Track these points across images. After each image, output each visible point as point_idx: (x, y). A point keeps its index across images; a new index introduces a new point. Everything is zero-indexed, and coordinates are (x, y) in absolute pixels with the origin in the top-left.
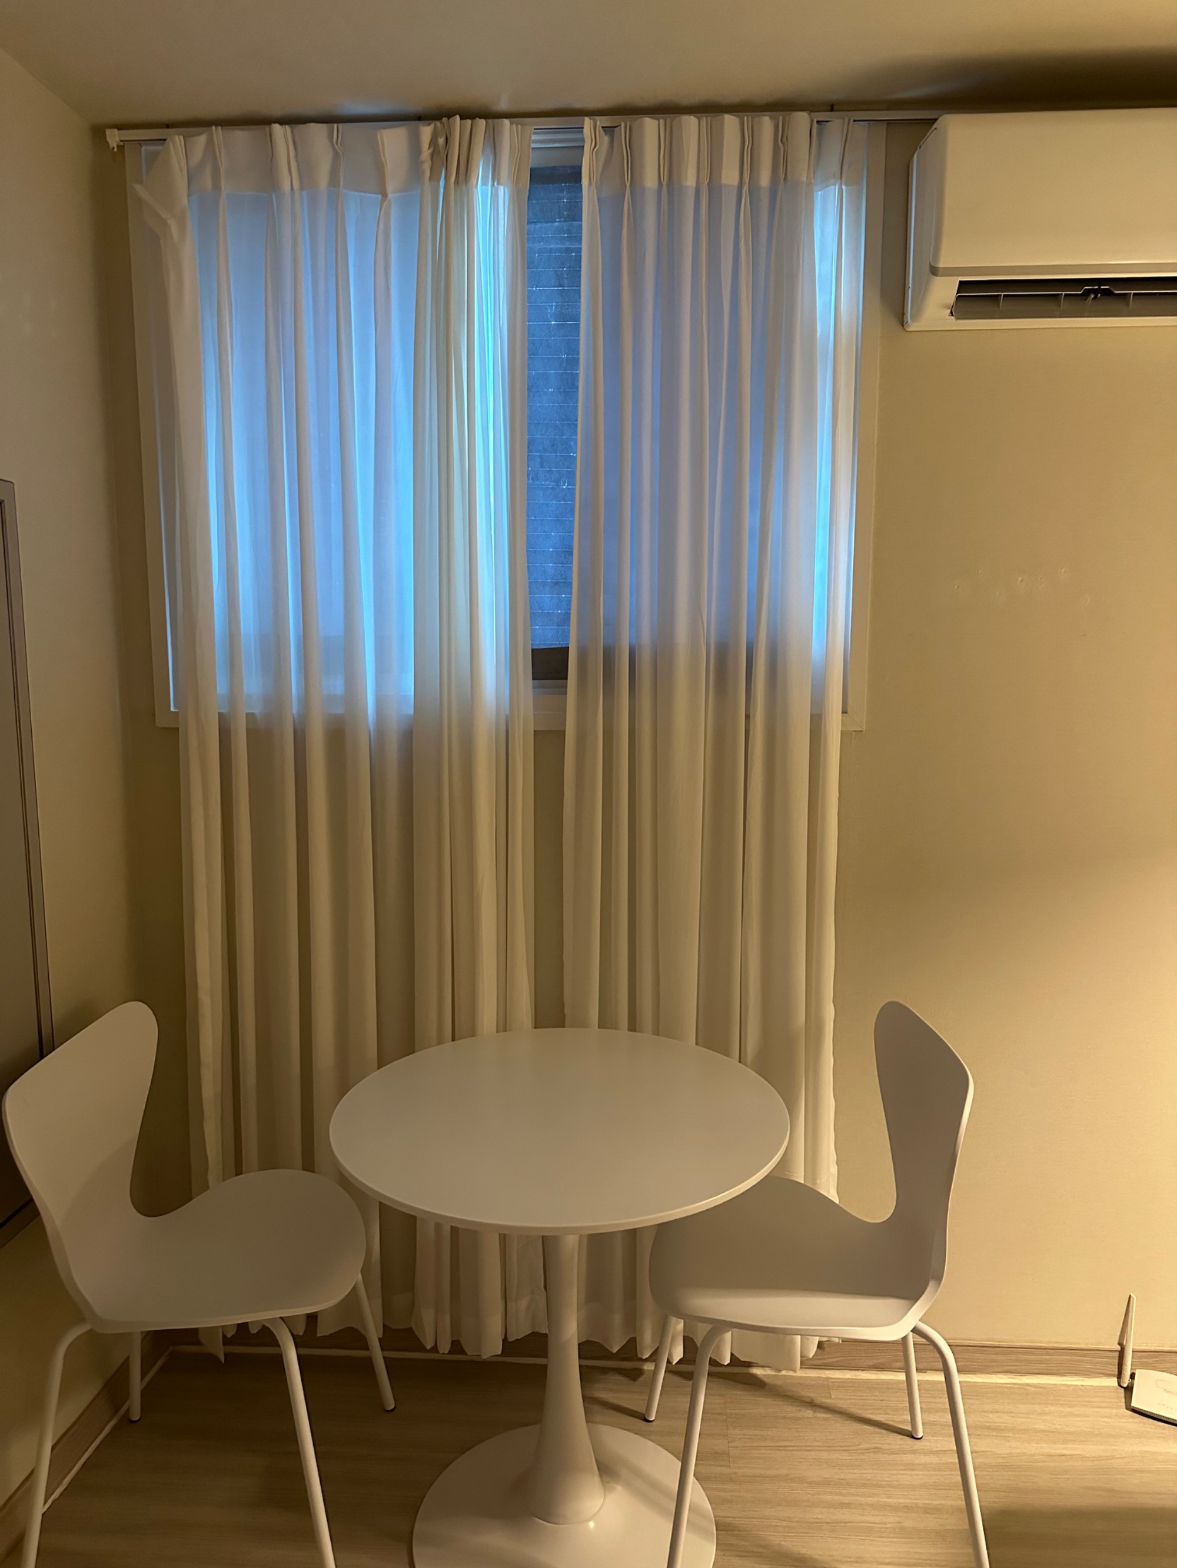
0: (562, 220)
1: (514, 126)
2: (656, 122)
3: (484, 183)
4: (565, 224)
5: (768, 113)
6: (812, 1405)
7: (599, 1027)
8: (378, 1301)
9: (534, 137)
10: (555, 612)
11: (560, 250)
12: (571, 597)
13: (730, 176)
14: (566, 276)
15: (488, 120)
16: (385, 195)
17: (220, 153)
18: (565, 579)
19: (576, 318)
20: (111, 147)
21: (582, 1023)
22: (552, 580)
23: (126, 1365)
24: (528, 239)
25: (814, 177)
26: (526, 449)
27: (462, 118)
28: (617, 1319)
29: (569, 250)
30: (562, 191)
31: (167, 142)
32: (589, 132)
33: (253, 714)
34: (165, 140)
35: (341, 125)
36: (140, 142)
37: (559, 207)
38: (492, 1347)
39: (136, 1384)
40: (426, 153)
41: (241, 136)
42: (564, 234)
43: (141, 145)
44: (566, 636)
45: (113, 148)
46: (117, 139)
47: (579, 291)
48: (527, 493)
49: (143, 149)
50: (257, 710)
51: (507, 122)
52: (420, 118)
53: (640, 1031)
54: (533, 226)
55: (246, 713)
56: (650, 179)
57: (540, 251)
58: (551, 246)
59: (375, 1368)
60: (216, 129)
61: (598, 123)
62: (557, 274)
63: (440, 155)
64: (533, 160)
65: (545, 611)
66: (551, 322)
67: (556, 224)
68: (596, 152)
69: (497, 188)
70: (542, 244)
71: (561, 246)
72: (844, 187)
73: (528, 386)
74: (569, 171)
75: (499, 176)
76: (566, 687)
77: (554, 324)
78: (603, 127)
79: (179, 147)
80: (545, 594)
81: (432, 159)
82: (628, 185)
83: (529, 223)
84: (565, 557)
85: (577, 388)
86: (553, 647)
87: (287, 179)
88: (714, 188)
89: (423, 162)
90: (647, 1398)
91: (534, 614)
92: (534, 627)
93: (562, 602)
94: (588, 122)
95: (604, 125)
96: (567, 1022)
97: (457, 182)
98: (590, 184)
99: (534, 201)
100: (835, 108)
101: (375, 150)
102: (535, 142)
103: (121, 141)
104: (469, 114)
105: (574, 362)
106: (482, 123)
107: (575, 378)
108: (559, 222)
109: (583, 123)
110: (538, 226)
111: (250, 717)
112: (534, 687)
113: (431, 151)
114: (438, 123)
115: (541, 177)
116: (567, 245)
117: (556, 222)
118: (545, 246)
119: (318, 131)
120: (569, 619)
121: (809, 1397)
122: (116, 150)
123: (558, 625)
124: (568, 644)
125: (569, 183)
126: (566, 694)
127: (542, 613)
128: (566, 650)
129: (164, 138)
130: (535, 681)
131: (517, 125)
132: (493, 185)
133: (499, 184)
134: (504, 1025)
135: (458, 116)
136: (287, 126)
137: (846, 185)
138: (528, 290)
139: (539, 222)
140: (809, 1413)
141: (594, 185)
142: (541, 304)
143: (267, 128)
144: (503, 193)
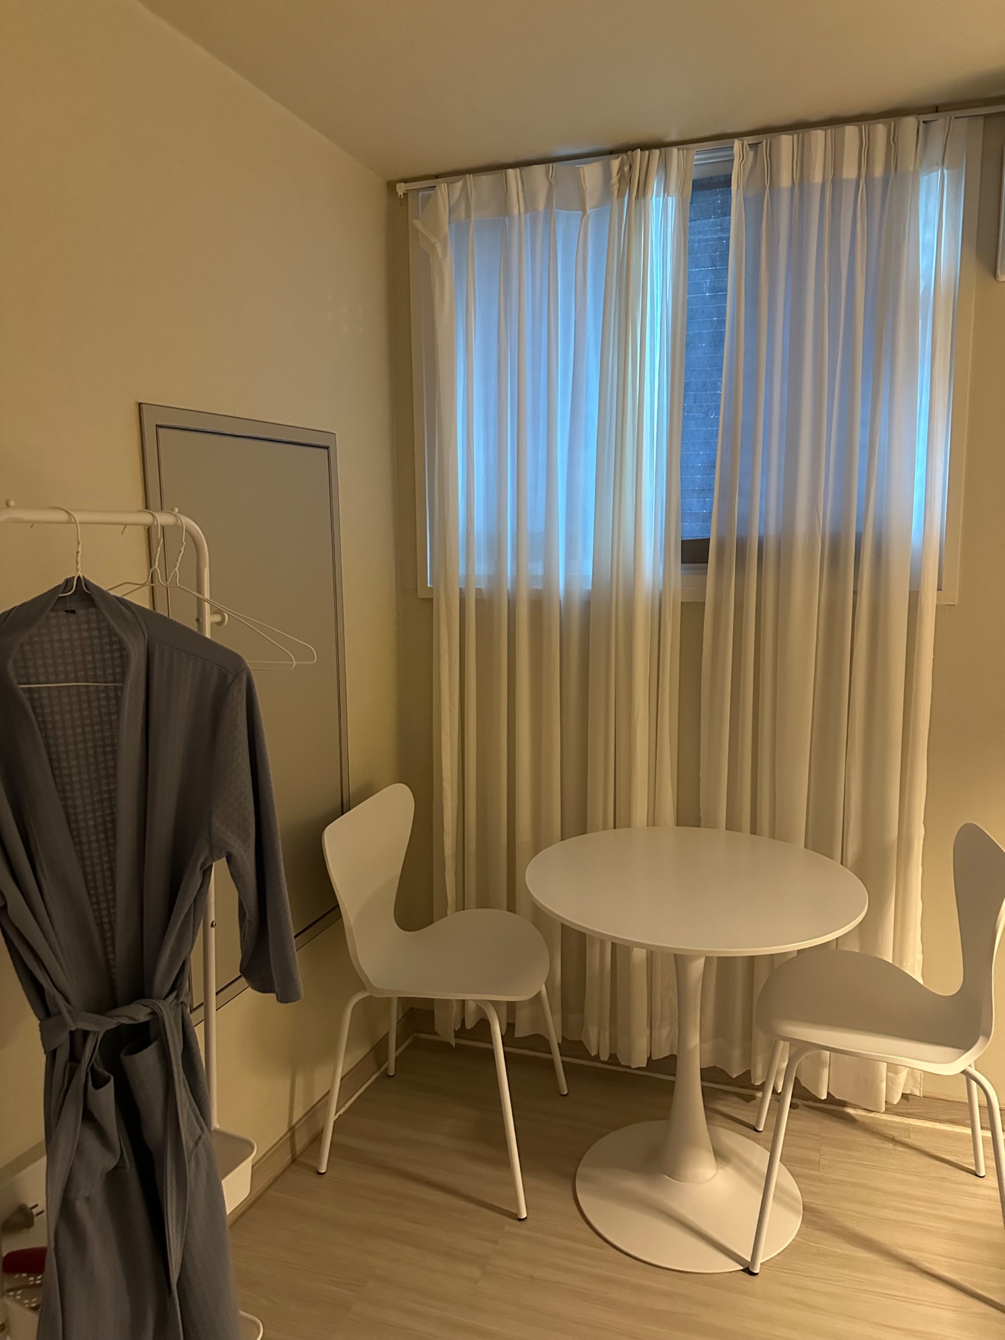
0: (717, 216)
1: (681, 151)
2: (791, 137)
3: (658, 196)
4: (718, 220)
5: (881, 120)
6: (893, 1140)
7: (727, 829)
8: (559, 1017)
9: (696, 157)
10: (701, 512)
11: (714, 240)
12: (713, 501)
13: (850, 172)
14: (718, 259)
15: (660, 149)
16: (584, 211)
17: (471, 193)
18: (710, 486)
19: (725, 289)
20: (399, 195)
21: (714, 825)
22: (699, 487)
23: (386, 1038)
24: (690, 233)
25: (920, 165)
26: (683, 391)
27: (641, 150)
28: (737, 1053)
29: (721, 239)
30: (717, 195)
31: (436, 188)
32: (738, 150)
33: (480, 589)
34: (435, 187)
35: (555, 164)
36: (418, 190)
37: (714, 207)
38: (640, 1060)
39: (393, 1054)
40: (615, 179)
41: (485, 179)
42: (718, 227)
43: (419, 192)
44: (709, 532)
45: (401, 196)
46: (404, 190)
47: (727, 269)
48: (683, 422)
49: (420, 194)
50: (483, 586)
51: (675, 150)
52: (611, 152)
53: (760, 835)
54: (694, 222)
55: (476, 589)
56: (785, 180)
57: (700, 241)
58: (707, 237)
59: (556, 1066)
60: (469, 176)
61: (745, 142)
62: (711, 258)
63: (625, 179)
64: (694, 174)
65: (693, 512)
66: (706, 293)
67: (712, 220)
68: (743, 164)
69: (667, 199)
70: (700, 235)
71: (715, 236)
72: (945, 172)
73: (686, 342)
74: (722, 179)
75: (668, 189)
76: (707, 569)
77: (708, 295)
78: (749, 145)
79: (444, 191)
80: (693, 498)
81: (619, 182)
82: (768, 186)
83: (691, 221)
84: (710, 470)
85: (724, 342)
86: (698, 538)
87: (516, 207)
88: (836, 182)
89: (613, 185)
90: (757, 1115)
91: (684, 515)
92: (684, 524)
93: (706, 504)
94: (737, 143)
95: (750, 143)
96: (702, 823)
97: (637, 197)
98: (738, 187)
99: (695, 205)
100: (939, 109)
101: (578, 180)
102: (697, 160)
103: (406, 191)
104: (646, 147)
105: (722, 323)
106: (657, 152)
107: (722, 334)
108: (715, 218)
109: (733, 143)
110: (698, 222)
111: (478, 591)
112: (682, 569)
113: (619, 175)
114: (624, 156)
115: (699, 186)
116: (720, 235)
117: (712, 218)
118: (702, 237)
119: (539, 170)
120: (711, 517)
121: (892, 1135)
122: (402, 197)
123: (703, 522)
124: (710, 536)
125: (723, 188)
126: (706, 574)
127: (691, 513)
128: (709, 540)
129: (434, 185)
130: (684, 565)
131: (683, 150)
132: (664, 196)
133: (668, 196)
134: (653, 821)
135: (639, 150)
136: (517, 170)
137: (948, 169)
138: (689, 271)
139: (698, 219)
140: (891, 1146)
141: (741, 188)
142: (699, 281)
143: (504, 171)
144: (672, 201)
